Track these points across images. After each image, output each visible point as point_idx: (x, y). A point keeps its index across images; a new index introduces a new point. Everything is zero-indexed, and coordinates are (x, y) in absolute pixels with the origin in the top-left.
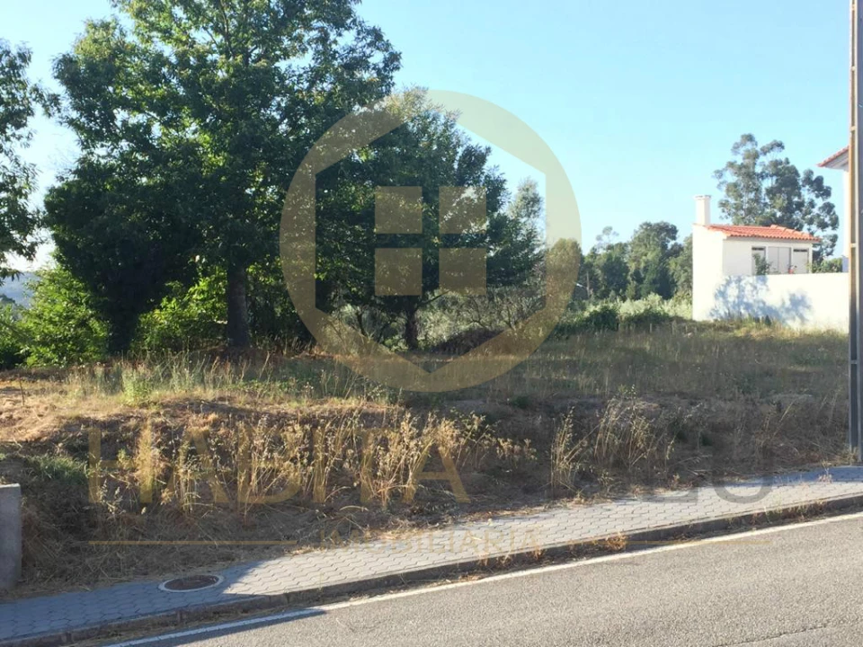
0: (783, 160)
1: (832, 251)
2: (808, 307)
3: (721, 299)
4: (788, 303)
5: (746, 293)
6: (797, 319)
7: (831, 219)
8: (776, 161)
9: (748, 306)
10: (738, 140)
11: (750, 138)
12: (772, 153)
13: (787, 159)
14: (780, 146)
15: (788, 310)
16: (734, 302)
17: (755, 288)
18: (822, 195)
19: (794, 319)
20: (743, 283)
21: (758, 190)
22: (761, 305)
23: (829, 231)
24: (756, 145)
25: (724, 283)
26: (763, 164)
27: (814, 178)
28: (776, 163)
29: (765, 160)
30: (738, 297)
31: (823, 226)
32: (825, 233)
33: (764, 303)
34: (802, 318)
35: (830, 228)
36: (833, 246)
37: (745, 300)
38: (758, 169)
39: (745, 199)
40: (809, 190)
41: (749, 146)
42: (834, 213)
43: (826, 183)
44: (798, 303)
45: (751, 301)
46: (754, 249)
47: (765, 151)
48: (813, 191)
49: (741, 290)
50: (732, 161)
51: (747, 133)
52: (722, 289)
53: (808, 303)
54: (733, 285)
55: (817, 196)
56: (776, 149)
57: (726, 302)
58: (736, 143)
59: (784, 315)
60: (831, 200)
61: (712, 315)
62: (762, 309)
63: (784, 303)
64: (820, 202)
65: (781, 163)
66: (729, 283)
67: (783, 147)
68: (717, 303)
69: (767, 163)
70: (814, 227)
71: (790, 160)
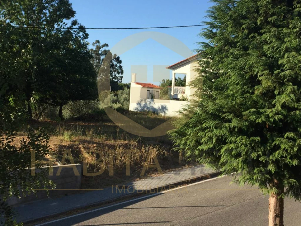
0: (108, 50)
1: (121, 81)
2: (167, 110)
3: (139, 105)
4: (161, 108)
5: (147, 104)
6: (163, 113)
7: (121, 71)
8: (106, 50)
9: (148, 108)
10: (95, 42)
11: (98, 42)
12: (104, 47)
13: (109, 50)
14: (107, 45)
15: (160, 110)
16: (143, 106)
17: (150, 103)
18: (119, 63)
19: (162, 113)
20: (146, 101)
21: (99, 59)
22: (152, 108)
23: (120, 75)
24: (100, 44)
25: (140, 100)
26: (101, 51)
27: (117, 57)
28: (105, 51)
29: (103, 49)
30: (145, 105)
31: (118, 73)
32: (119, 75)
33: (153, 107)
34: (165, 113)
35: (121, 74)
36: (121, 80)
37: (147, 106)
38: (100, 52)
39: (95, 62)
40: (115, 61)
41: (98, 44)
42: (122, 69)
43: (120, 59)
44: (164, 108)
45: (149, 106)
46: (148, 90)
47: (103, 46)
48: (116, 61)
49: (146, 103)
50: (92, 48)
51: (97, 40)
52: (139, 102)
53: (167, 108)
54: (143, 101)
55: (117, 63)
56: (106, 46)
57: (140, 106)
58: (94, 43)
59: (159, 111)
60: (121, 65)
61: (136, 109)
62: (152, 109)
63: (159, 108)
64: (118, 65)
65: (107, 51)
66: (142, 100)
67: (108, 46)
68: (138, 106)
69: (103, 51)
70: (116, 73)
71: (110, 50)
